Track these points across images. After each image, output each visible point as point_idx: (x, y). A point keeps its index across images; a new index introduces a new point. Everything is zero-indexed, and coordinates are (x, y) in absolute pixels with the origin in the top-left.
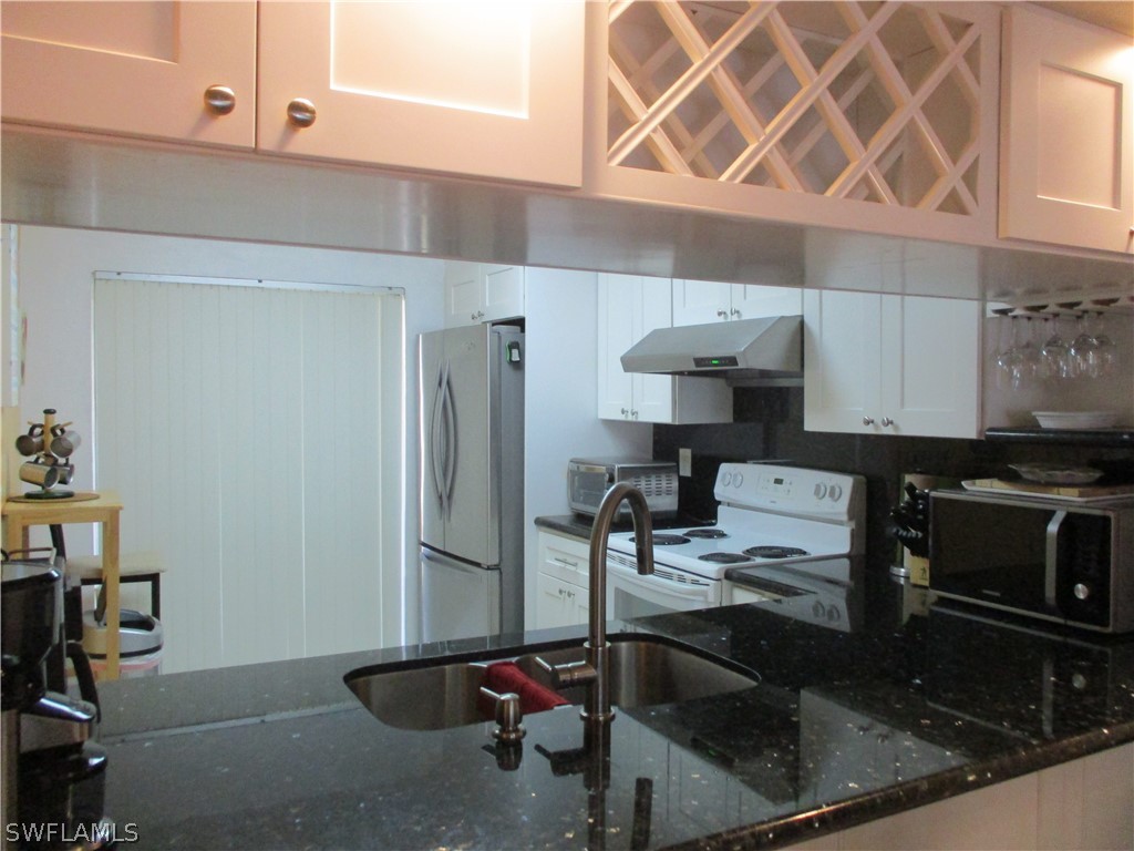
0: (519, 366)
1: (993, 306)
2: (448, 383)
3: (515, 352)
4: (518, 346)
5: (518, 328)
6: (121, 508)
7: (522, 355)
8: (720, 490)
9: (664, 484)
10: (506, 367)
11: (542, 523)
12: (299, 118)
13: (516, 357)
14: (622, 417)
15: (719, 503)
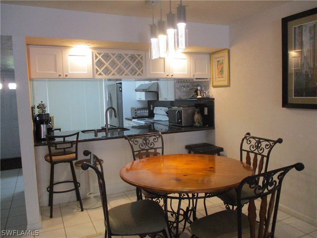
0: (121, 91)
1: (175, 81)
2: (110, 94)
3: (120, 89)
4: (121, 87)
5: (120, 84)
6: (54, 117)
7: (122, 89)
8: (155, 112)
9: (145, 111)
10: (119, 91)
11: (126, 119)
12: (66, 76)
13: (121, 89)
14: (139, 100)
15: (155, 114)
